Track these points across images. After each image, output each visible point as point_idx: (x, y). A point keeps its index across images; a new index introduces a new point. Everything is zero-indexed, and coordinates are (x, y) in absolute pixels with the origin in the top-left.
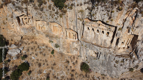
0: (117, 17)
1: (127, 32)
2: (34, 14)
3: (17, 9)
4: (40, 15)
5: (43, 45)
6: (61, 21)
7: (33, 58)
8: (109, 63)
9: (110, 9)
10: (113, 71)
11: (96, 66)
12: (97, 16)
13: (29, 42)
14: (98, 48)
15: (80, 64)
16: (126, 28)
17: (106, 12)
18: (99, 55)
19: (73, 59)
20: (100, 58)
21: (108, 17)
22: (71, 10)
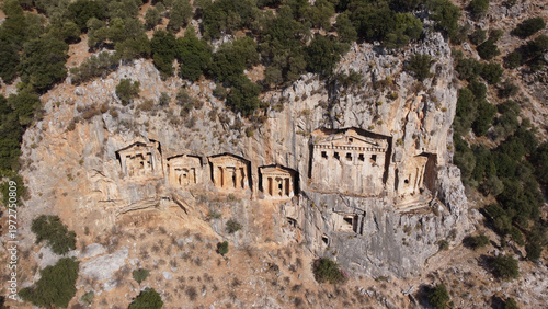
0: (390, 114)
1: (414, 148)
2: (167, 138)
3: (122, 127)
4: (185, 139)
5: (187, 234)
6: (250, 145)
7: (166, 275)
8: (389, 237)
9: (373, 99)
10: (404, 259)
11: (356, 258)
12: (346, 119)
13: (142, 231)
14: (356, 200)
15: (310, 267)
16: (411, 139)
17: (366, 106)
18: (359, 221)
19: (285, 256)
20: (364, 231)
21: (372, 117)
22: (280, 114)
